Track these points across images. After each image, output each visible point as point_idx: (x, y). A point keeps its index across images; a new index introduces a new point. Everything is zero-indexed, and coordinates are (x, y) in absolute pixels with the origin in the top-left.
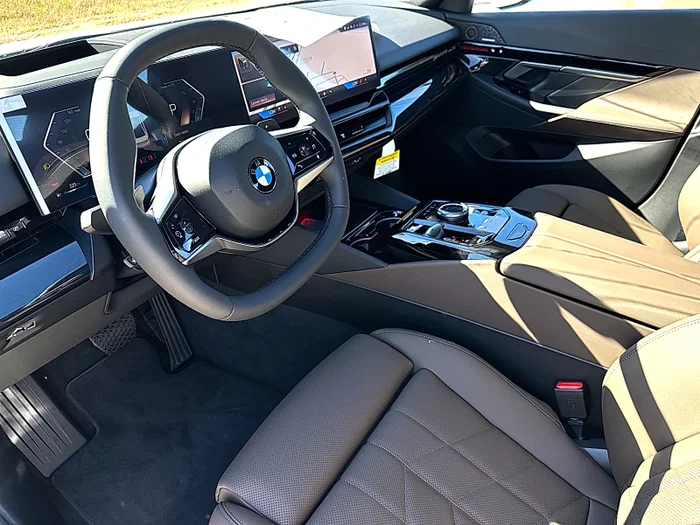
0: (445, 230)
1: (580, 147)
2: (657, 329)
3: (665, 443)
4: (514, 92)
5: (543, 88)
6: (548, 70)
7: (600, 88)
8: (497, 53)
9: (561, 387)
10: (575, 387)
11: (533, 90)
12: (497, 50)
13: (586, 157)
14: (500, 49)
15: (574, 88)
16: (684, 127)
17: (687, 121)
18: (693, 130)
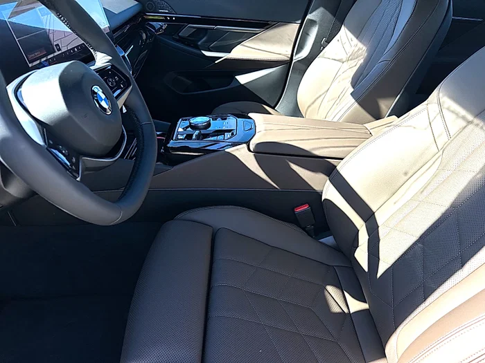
0: (203, 134)
1: (237, 77)
2: (342, 159)
3: (368, 216)
4: (189, 45)
5: (205, 42)
6: (206, 29)
7: (240, 39)
8: (171, 20)
9: (298, 210)
10: (306, 207)
11: (199, 43)
12: (171, 17)
13: (242, 83)
14: (173, 17)
15: (224, 39)
16: (290, 56)
17: (290, 53)
18: (294, 58)
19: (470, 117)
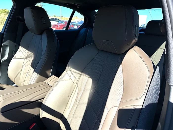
9: (31, 128)
10: (34, 125)
18: (1, 60)
19: (80, 73)
